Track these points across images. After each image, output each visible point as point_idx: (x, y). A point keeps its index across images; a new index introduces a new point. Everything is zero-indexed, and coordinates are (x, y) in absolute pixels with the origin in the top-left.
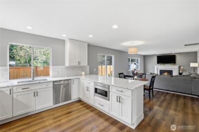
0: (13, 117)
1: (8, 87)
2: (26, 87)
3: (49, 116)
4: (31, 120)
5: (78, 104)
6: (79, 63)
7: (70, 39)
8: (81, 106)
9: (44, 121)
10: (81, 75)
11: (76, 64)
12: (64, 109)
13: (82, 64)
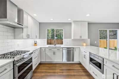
0: (46, 62)
1: (44, 48)
2: (51, 49)
3: (59, 67)
4: (52, 66)
5: (78, 66)
6: (81, 37)
7: (74, 21)
8: (80, 68)
9: (56, 69)
10: (83, 45)
11: (79, 38)
12: (68, 66)
13: (83, 38)
